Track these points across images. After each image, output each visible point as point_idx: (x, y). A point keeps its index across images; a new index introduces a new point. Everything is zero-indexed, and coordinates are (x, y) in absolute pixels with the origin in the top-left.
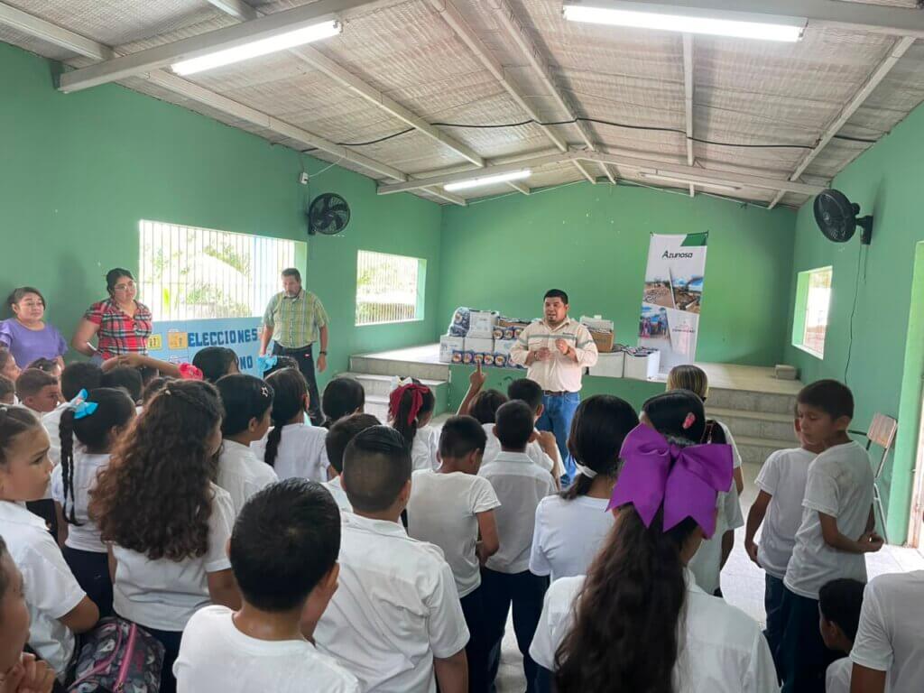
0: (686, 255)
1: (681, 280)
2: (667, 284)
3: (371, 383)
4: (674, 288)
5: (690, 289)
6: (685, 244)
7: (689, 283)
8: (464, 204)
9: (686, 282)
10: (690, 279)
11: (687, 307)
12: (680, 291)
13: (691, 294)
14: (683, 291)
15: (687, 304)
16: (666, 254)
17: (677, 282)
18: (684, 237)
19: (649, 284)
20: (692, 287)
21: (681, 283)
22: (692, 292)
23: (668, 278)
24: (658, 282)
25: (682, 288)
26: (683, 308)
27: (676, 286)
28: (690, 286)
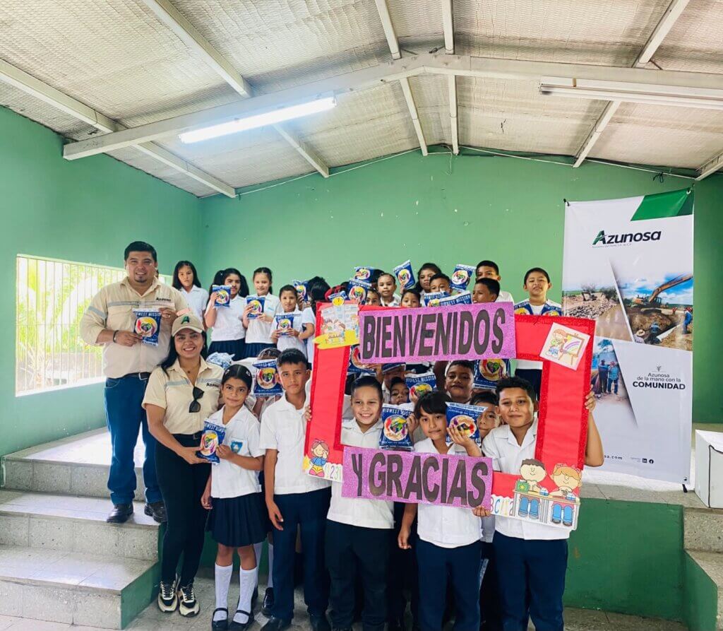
0: (648, 237)
1: (641, 284)
2: (610, 294)
3: (26, 521)
4: (627, 302)
5: (664, 302)
6: (639, 215)
7: (661, 289)
8: (232, 195)
9: (653, 287)
10: (662, 281)
11: (660, 337)
12: (640, 306)
13: (664, 311)
14: (650, 306)
15: (660, 332)
16: (601, 237)
17: (634, 288)
18: (637, 202)
19: (573, 296)
20: (665, 298)
21: (641, 290)
22: (668, 306)
23: (611, 283)
24: (590, 293)
25: (645, 300)
26: (652, 339)
27: (629, 297)
28: (661, 295)
